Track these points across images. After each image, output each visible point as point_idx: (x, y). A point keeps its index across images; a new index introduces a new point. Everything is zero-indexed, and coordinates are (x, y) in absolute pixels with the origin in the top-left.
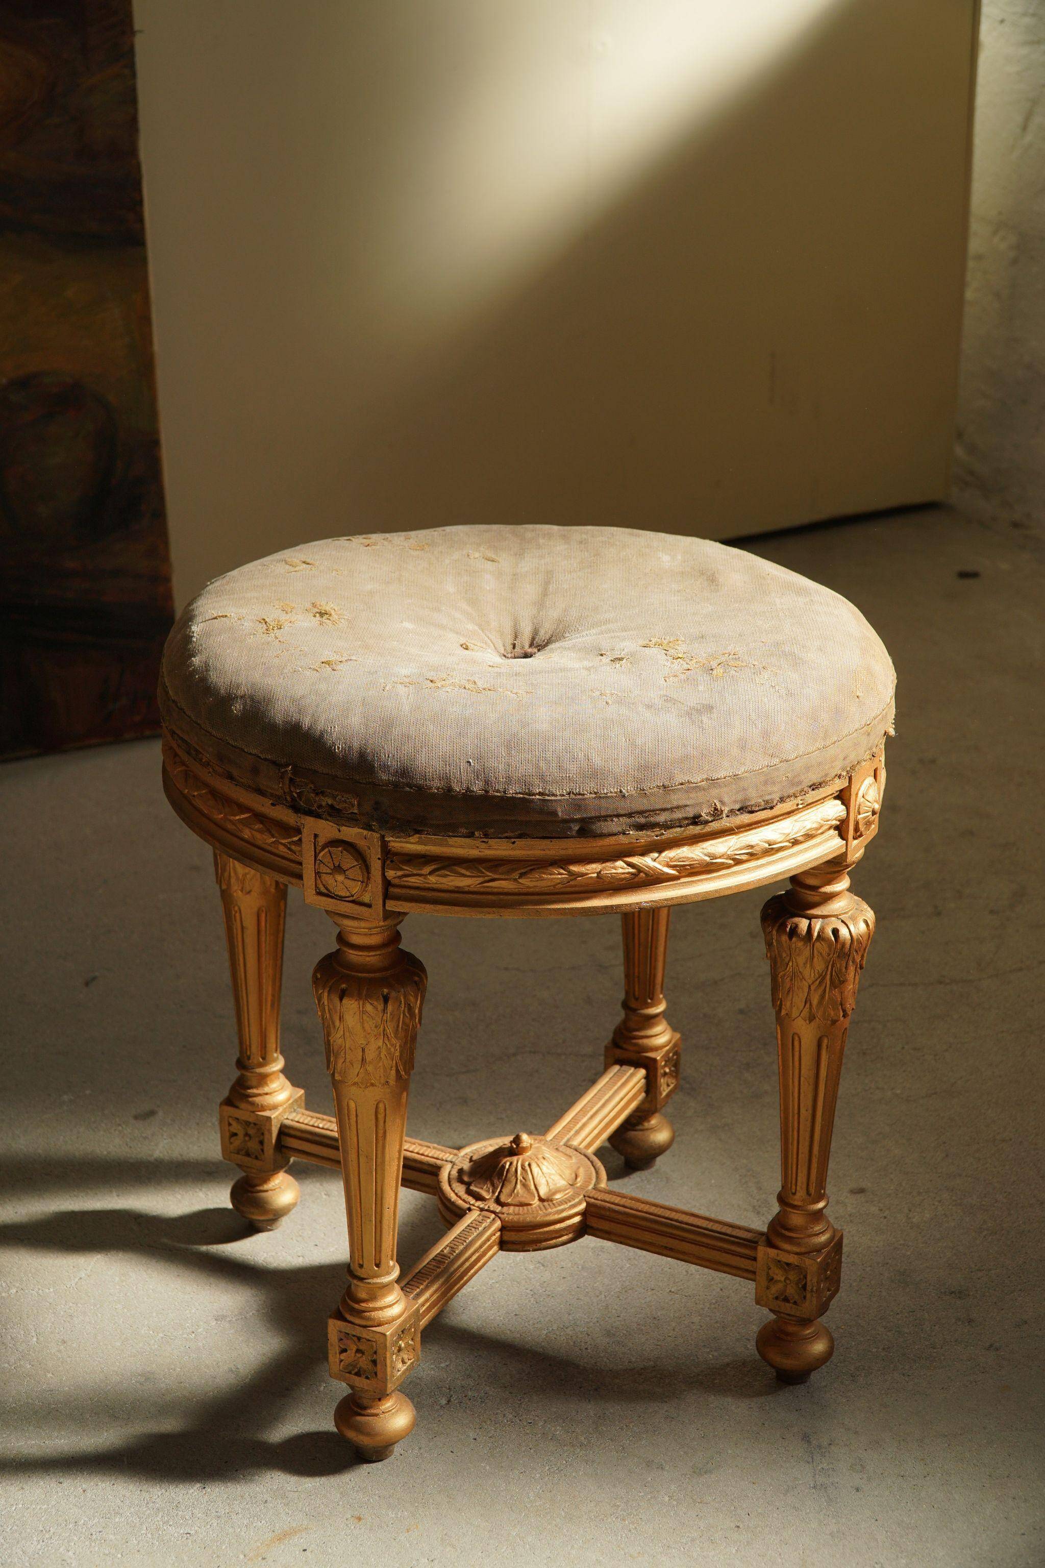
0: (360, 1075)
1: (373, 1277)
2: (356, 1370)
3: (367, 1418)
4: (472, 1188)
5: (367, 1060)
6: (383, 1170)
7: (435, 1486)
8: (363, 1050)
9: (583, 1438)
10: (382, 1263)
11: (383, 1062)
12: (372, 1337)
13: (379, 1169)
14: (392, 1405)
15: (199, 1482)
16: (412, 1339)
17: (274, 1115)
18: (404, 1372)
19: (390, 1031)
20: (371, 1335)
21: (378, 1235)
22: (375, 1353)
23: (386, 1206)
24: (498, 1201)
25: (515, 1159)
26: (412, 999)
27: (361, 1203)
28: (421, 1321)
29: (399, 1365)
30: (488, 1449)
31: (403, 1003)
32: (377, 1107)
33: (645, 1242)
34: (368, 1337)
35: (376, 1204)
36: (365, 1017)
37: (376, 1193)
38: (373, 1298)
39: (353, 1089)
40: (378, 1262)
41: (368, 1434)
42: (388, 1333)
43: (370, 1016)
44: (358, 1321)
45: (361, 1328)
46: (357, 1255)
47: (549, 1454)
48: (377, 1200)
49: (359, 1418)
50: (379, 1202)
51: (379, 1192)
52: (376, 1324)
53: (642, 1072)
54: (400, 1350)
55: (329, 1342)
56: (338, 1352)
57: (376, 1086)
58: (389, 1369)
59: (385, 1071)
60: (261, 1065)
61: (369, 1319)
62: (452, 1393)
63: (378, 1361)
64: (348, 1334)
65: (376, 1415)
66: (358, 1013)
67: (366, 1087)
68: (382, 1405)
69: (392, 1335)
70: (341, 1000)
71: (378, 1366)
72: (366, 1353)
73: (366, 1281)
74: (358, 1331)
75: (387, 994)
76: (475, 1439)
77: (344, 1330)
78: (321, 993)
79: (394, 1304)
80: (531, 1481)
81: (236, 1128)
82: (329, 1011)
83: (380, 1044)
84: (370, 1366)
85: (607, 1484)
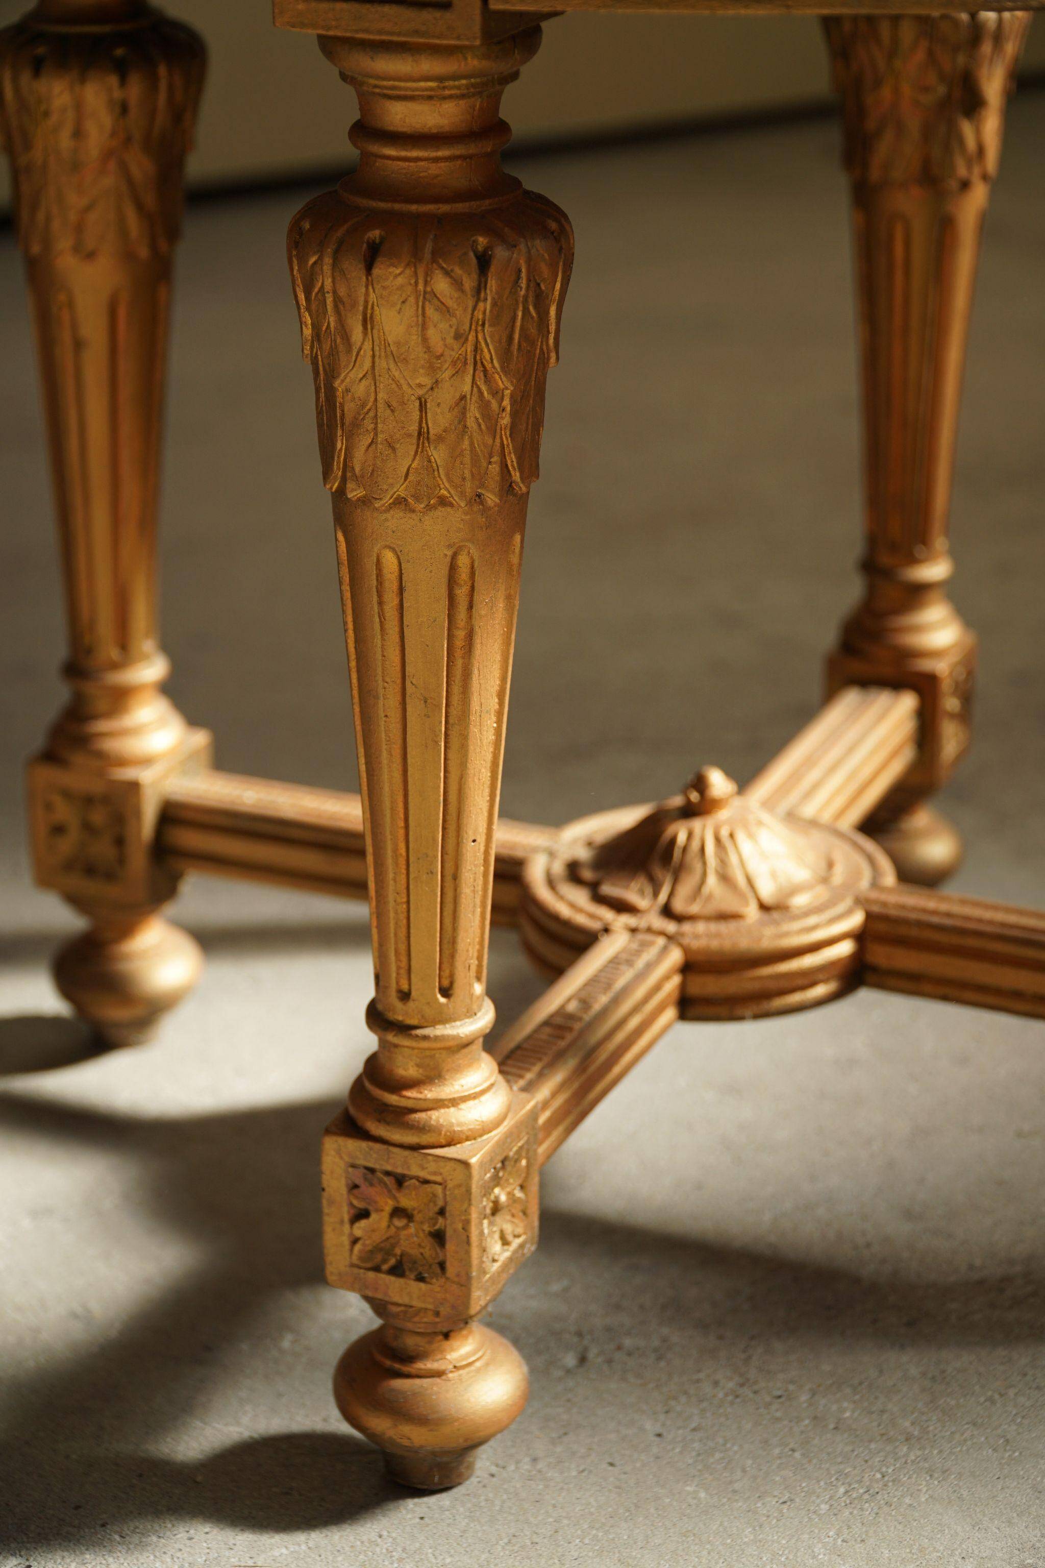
0: (411, 478)
1: (434, 1023)
2: (392, 1261)
3: (418, 1381)
4: (607, 889)
5: (432, 432)
6: (464, 738)
7: (587, 1541)
8: (423, 406)
9: (907, 1424)
10: (456, 985)
11: (471, 437)
12: (435, 1173)
13: (454, 733)
14: (475, 1352)
15: (14, 1555)
16: (522, 1187)
17: (146, 776)
18: (505, 1266)
19: (489, 354)
20: (432, 1166)
21: (449, 907)
22: (442, 1212)
23: (469, 834)
24: (667, 912)
25: (697, 824)
26: (545, 271)
27: (407, 827)
28: (540, 1144)
29: (496, 1247)
30: (694, 1454)
31: (524, 274)
32: (453, 568)
33: (998, 992)
34: (423, 1174)
35: (444, 828)
36: (430, 311)
37: (445, 800)
38: (434, 1076)
39: (396, 520)
40: (446, 983)
41: (422, 1421)
42: (473, 1161)
43: (445, 310)
44: (397, 1136)
45: (407, 1153)
46: (393, 968)
47: (839, 1460)
48: (448, 818)
49: (399, 1384)
50: (452, 828)
51: (453, 797)
52: (443, 1142)
53: (907, 703)
54: (496, 1209)
55: (325, 1194)
56: (346, 1218)
57: (451, 505)
58: (475, 1252)
59: (475, 461)
60: (116, 666)
61: (422, 1129)
62: (586, 1342)
63: (449, 1233)
64: (372, 1171)
65: (439, 1374)
66: (412, 300)
67: (429, 508)
68: (453, 1350)
69: (481, 1164)
70: (369, 268)
71: (450, 1246)
72: (418, 1217)
73: (419, 1032)
74: (398, 1161)
75: (486, 249)
76: (659, 1435)
77: (362, 1162)
78: (315, 263)
79: (483, 1092)
80: (810, 1518)
81: (64, 812)
82: (336, 307)
83: (467, 388)
84: (428, 1249)
85: (991, 1519)
